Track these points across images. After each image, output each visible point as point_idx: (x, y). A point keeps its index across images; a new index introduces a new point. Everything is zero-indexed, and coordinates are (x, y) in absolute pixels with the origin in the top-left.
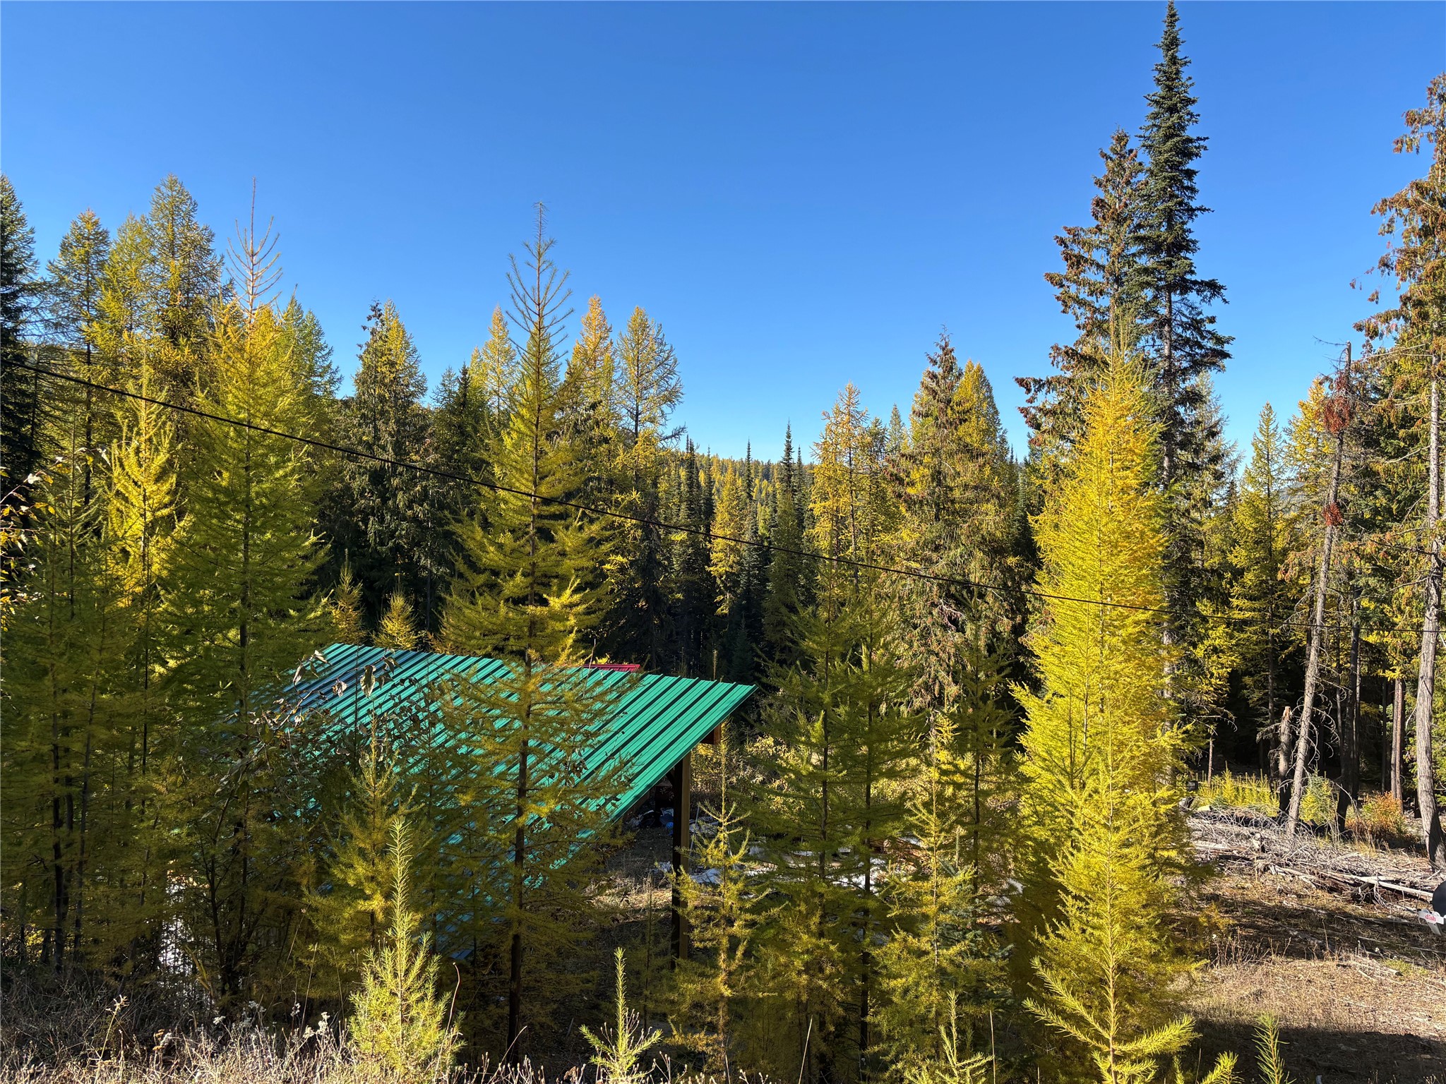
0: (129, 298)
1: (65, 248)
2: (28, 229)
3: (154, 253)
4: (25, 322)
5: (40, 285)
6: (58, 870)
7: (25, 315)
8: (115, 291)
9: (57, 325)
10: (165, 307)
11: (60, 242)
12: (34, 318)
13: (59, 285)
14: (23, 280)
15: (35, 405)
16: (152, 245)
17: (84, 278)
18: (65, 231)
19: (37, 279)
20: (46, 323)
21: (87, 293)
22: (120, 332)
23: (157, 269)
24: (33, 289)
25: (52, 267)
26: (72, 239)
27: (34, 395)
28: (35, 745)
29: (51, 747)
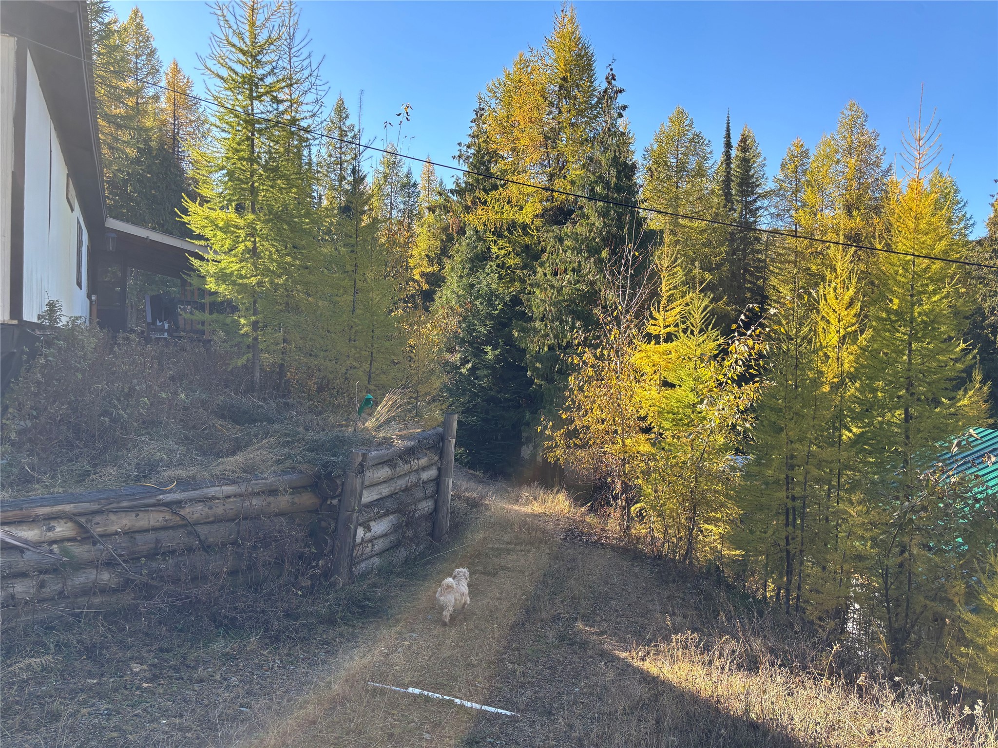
0: (822, 190)
1: (783, 166)
2: (761, 159)
3: (838, 157)
4: (760, 216)
5: (769, 192)
6: (788, 552)
7: (761, 212)
8: (812, 187)
9: (778, 215)
10: (844, 192)
11: (780, 163)
12: (766, 213)
13: (780, 190)
14: (759, 191)
15: (766, 266)
16: (837, 152)
17: (794, 183)
18: (784, 155)
19: (767, 189)
20: (771, 215)
21: (796, 191)
22: (816, 214)
23: (840, 167)
24: (764, 196)
25: (776, 180)
26: (787, 159)
27: (765, 260)
28: (777, 473)
29: (784, 476)
